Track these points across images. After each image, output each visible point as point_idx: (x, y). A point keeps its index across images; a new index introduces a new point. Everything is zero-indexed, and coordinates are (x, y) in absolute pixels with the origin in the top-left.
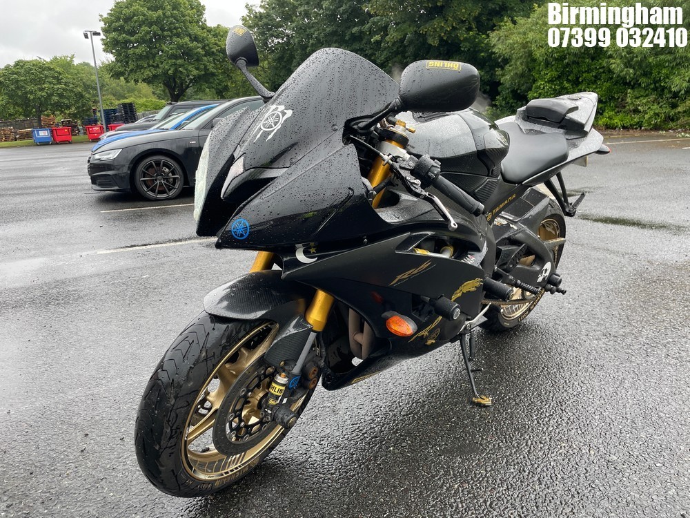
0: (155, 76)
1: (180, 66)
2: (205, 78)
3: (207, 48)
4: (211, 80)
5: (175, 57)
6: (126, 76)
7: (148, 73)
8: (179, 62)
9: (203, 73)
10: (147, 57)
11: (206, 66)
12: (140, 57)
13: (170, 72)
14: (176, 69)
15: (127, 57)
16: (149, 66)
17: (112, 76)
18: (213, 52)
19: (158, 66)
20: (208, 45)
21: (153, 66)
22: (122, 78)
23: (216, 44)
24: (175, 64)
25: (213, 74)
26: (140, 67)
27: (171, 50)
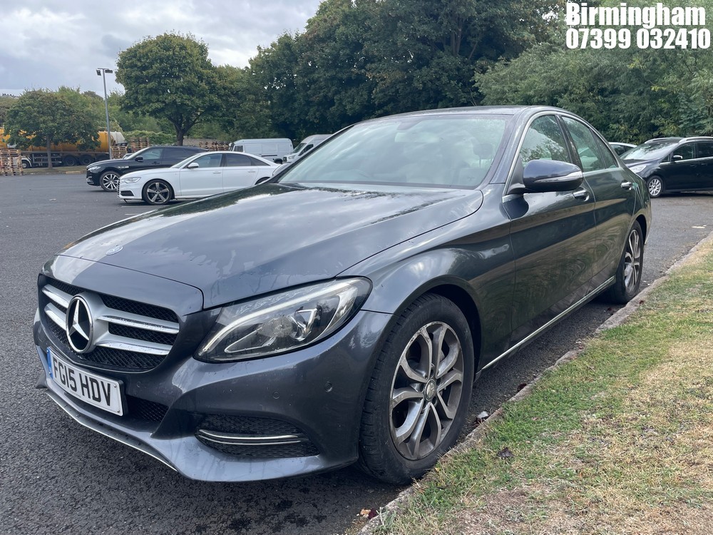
17: (121, 109)
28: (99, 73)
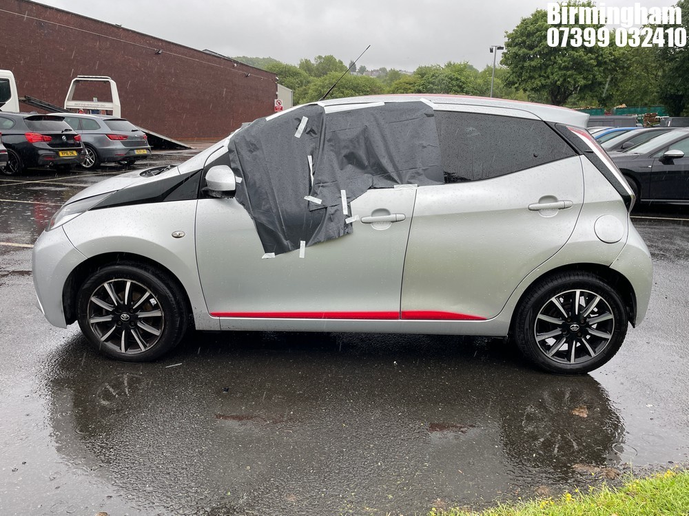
0: (543, 86)
1: (570, 76)
2: (591, 88)
3: (600, 58)
4: (597, 89)
5: (566, 68)
6: (516, 85)
7: (538, 83)
8: (569, 73)
9: (590, 82)
10: (540, 68)
11: (594, 76)
12: (534, 69)
13: (559, 83)
14: (565, 80)
15: (522, 68)
16: (540, 76)
17: (506, 85)
18: (605, 62)
19: (548, 77)
20: (602, 55)
21: (543, 76)
23: (611, 53)
24: (565, 75)
25: (600, 83)
26: (531, 78)
27: (565, 62)
28: (491, 51)
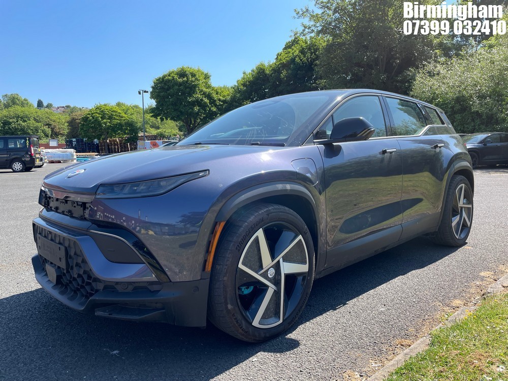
6: (161, 117)
17: (153, 116)
22: (159, 118)
28: (140, 93)
